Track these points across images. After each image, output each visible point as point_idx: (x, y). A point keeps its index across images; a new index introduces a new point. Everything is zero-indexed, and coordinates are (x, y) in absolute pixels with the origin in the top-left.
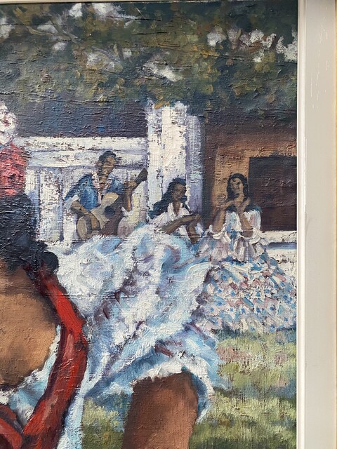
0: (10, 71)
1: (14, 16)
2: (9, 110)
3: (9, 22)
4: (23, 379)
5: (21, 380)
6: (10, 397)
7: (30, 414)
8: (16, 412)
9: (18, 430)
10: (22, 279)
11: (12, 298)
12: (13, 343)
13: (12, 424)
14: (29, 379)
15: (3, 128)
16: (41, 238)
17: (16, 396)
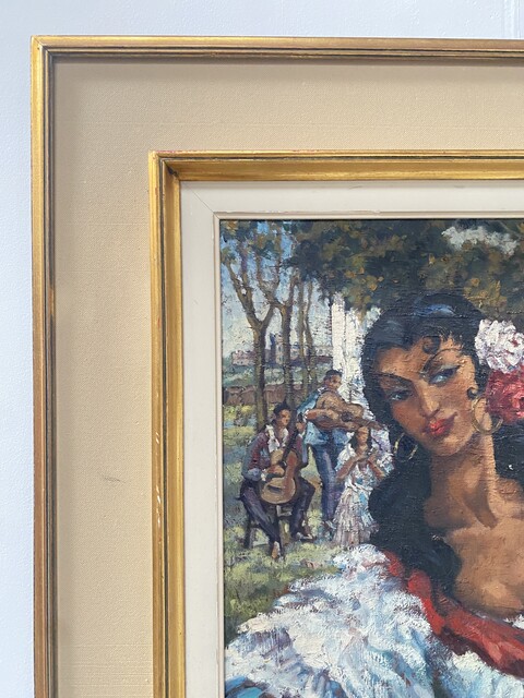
0: (517, 289)
1: (518, 232)
2: (517, 331)
3: (514, 238)
15: (512, 349)
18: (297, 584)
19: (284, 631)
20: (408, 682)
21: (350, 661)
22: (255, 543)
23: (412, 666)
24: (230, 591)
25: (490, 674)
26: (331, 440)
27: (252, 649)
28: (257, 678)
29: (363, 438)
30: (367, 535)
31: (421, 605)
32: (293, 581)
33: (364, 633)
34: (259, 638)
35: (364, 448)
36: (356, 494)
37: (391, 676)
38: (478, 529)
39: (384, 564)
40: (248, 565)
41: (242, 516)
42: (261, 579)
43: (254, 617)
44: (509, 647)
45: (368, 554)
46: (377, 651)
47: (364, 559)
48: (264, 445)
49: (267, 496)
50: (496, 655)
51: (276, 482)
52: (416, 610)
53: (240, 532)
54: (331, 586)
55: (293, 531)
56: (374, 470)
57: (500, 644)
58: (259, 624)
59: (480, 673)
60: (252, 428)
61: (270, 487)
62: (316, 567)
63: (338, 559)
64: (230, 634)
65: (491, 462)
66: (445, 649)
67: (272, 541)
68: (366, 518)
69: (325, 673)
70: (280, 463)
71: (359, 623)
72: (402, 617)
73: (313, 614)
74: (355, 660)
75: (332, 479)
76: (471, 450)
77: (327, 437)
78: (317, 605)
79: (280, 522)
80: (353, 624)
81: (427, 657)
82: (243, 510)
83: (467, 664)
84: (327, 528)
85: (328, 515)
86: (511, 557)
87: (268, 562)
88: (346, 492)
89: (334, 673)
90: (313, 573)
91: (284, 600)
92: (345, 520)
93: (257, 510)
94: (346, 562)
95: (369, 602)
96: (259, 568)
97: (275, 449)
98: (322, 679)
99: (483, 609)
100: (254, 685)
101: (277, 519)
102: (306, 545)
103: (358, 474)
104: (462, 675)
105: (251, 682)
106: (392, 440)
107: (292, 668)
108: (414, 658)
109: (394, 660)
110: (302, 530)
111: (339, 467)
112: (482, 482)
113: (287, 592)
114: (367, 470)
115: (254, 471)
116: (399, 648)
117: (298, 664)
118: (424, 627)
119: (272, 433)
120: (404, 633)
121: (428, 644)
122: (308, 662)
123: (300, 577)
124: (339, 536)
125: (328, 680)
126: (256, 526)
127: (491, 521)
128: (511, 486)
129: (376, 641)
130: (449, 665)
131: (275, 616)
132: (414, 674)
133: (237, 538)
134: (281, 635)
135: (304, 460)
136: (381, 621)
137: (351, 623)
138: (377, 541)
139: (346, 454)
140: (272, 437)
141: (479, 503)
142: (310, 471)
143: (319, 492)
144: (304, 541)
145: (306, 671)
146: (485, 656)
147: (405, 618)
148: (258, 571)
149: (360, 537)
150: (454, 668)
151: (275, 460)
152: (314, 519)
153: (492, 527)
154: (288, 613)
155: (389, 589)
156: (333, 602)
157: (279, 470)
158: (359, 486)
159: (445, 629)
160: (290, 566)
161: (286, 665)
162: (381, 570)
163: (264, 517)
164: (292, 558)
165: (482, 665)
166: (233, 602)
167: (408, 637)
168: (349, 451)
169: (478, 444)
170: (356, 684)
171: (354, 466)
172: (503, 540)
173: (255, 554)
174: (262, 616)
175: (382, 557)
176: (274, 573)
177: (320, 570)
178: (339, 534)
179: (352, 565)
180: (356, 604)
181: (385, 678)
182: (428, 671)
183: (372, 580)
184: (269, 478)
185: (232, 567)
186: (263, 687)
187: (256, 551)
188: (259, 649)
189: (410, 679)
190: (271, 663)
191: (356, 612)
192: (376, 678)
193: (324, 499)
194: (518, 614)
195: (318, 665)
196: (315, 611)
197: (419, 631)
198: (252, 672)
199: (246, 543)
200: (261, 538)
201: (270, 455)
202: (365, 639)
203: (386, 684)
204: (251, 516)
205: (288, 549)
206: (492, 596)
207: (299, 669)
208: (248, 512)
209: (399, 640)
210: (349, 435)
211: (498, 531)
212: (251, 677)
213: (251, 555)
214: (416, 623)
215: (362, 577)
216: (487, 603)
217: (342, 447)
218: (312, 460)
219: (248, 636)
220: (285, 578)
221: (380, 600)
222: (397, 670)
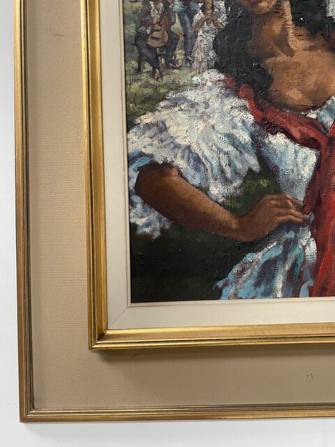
4: (325, 102)
5: (324, 103)
6: (317, 114)
7: (331, 123)
8: (322, 123)
9: (324, 134)
10: (320, 40)
11: (314, 53)
12: (317, 80)
13: (320, 131)
14: (329, 102)
16: (330, 14)
17: (322, 113)
18: (170, 94)
19: (163, 123)
20: (241, 152)
21: (204, 140)
22: (144, 71)
23: (243, 142)
24: (129, 98)
25: (292, 147)
26: (189, 8)
27: (144, 134)
28: (148, 151)
29: (209, 6)
30: (213, 64)
31: (247, 105)
32: (168, 92)
33: (212, 123)
34: (148, 126)
35: (209, 12)
36: (205, 39)
37: (230, 148)
38: (282, 58)
39: (224, 81)
40: (140, 83)
41: (136, 54)
42: (148, 91)
43: (144, 114)
44: (305, 129)
45: (214, 75)
46: (220, 133)
47: (211, 78)
48: (148, 13)
49: (150, 42)
50: (297, 135)
51: (156, 34)
52: (244, 108)
53: (135, 64)
54: (191, 95)
55: (167, 63)
56: (216, 25)
57: (299, 128)
58: (148, 119)
59: (287, 146)
60: (141, 3)
61: (152, 37)
62: (181, 84)
63: (195, 78)
64: (130, 125)
65: (289, 16)
66: (264, 132)
67: (154, 69)
68: (212, 54)
69: (189, 147)
70: (158, 23)
71: (209, 117)
72: (236, 112)
73: (180, 112)
74: (207, 140)
75: (190, 31)
76: (277, 11)
77: (186, 7)
78: (182, 107)
79: (159, 58)
80: (205, 117)
81: (252, 136)
82: (136, 51)
83: (278, 140)
84: (188, 60)
85: (188, 53)
86: (304, 74)
87: (152, 81)
88: (199, 39)
89: (194, 147)
90: (179, 87)
91: (162, 104)
92: (199, 55)
93: (145, 51)
94: (200, 80)
95: (215, 104)
96: (147, 85)
97: (155, 15)
98: (187, 151)
99: (287, 107)
100: (145, 155)
101: (157, 56)
102: (175, 71)
103: (206, 27)
104: (275, 147)
105: (143, 153)
106: (226, 6)
107: (169, 145)
108: (245, 137)
109: (231, 139)
110: (173, 62)
111: (194, 24)
112: (284, 29)
113: (164, 99)
114: (212, 25)
115: (143, 28)
116: (234, 131)
117: (172, 142)
118: (250, 118)
119: (153, 6)
120: (237, 122)
121: (253, 129)
122: (179, 141)
123: (172, 89)
124: (195, 65)
125: (190, 151)
126: (144, 60)
127: (291, 53)
128: (302, 31)
129: (220, 127)
130: (267, 141)
131: (157, 113)
132: (244, 147)
133: (133, 68)
134: (161, 125)
135: (173, 21)
136: (223, 115)
137: (203, 117)
138: (219, 67)
139: (199, 16)
140: (153, 8)
141: (282, 42)
142: (177, 26)
143: (182, 38)
144: (174, 68)
145: (177, 146)
146: (289, 136)
147: (238, 113)
148: (146, 87)
149: (208, 65)
150: (270, 142)
151: (155, 21)
152: (179, 55)
153: (291, 57)
154: (165, 112)
155: (227, 96)
156: (193, 105)
157: (157, 27)
158: (207, 35)
159: (264, 119)
160: (165, 84)
161: (164, 144)
162: (222, 84)
163: (149, 55)
164: (166, 79)
165: (288, 141)
166: (131, 105)
167: (240, 124)
168: (200, 14)
169: (280, 6)
170: (208, 154)
171: (203, 23)
172: (297, 64)
173: (144, 77)
174: (150, 114)
175: (222, 77)
176: (156, 88)
177: (185, 85)
178: (195, 63)
179: (204, 82)
180: (207, 105)
181: (226, 150)
182: (253, 145)
183: (216, 90)
184: (152, 32)
185: (130, 85)
186: (151, 156)
187: (145, 75)
188: (148, 134)
189: (242, 150)
190: (156, 142)
191: (207, 111)
192: (220, 150)
193: (185, 43)
194: (310, 109)
195: (184, 143)
196: (182, 110)
197: (247, 120)
198: (144, 147)
199: (139, 70)
200: (148, 67)
201: (152, 19)
202: (213, 127)
203: (227, 154)
204: (141, 55)
205: (164, 73)
206: (292, 98)
207: (172, 146)
208: (139, 52)
209: (234, 127)
210: (200, 5)
211: (295, 59)
212: (144, 150)
213: (142, 78)
214: (245, 116)
215: (210, 89)
216: (290, 102)
217: (196, 12)
218: (177, 20)
219: (141, 126)
220: (162, 91)
221: (222, 102)
222: (233, 144)
